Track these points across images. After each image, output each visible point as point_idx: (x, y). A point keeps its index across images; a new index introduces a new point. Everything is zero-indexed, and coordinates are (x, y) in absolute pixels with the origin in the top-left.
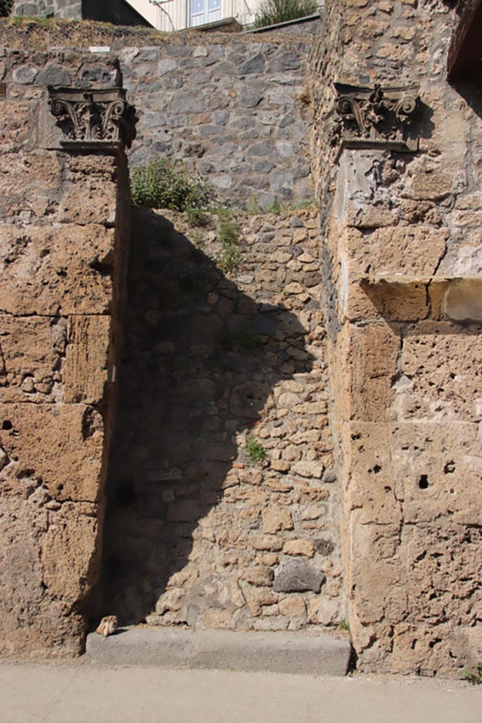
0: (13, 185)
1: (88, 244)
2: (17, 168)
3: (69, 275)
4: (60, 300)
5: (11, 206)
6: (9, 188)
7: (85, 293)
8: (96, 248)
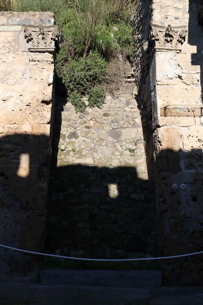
0: (7, 67)
1: (40, 93)
2: (9, 60)
3: (31, 106)
4: (27, 117)
5: (6, 76)
6: (5, 68)
7: (39, 114)
8: (44, 94)
